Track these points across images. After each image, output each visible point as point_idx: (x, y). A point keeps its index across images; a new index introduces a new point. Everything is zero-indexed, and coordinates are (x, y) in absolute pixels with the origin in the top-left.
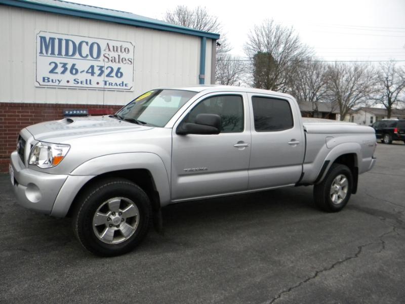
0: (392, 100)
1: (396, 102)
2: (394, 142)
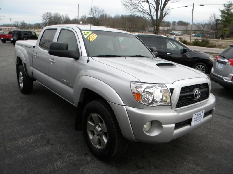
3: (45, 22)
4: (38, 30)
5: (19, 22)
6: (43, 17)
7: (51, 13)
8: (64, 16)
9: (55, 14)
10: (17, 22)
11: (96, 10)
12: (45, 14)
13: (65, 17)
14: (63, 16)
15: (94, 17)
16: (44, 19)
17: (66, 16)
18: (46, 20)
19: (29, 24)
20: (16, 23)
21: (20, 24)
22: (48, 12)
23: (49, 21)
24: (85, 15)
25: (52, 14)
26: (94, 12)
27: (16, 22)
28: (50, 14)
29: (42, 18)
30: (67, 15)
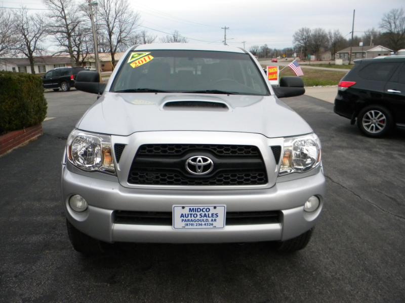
0: (32, 48)
1: (35, 51)
2: (72, 88)
3: (298, 45)
4: (286, 59)
5: (258, 47)
6: (294, 36)
7: (308, 29)
8: (333, 32)
9: (316, 31)
10: (256, 48)
11: (396, 17)
12: (299, 31)
13: (333, 35)
14: (330, 33)
15: (390, 31)
16: (296, 39)
17: (335, 34)
18: (299, 41)
19: (275, 50)
20: (254, 49)
21: (259, 50)
22: (304, 27)
23: (305, 43)
24: (373, 30)
25: (311, 31)
26: (392, 21)
27: (254, 47)
28: (308, 31)
29: (293, 39)
30: (338, 31)
